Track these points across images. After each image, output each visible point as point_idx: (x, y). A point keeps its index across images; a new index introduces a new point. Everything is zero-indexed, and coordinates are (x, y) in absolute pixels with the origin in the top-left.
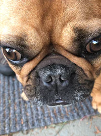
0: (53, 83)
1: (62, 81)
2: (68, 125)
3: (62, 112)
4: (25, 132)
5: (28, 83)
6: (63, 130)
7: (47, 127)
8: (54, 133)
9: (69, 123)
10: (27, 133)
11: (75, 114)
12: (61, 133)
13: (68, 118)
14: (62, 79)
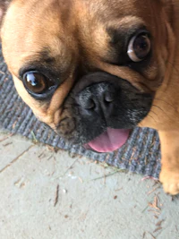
0: (97, 109)
1: (107, 103)
2: (123, 174)
3: (126, 155)
4: (72, 155)
5: (64, 116)
6: (113, 176)
7: (98, 163)
8: (101, 174)
9: (126, 173)
10: (73, 157)
11: (140, 166)
12: (109, 180)
13: (127, 166)
14: (108, 100)
